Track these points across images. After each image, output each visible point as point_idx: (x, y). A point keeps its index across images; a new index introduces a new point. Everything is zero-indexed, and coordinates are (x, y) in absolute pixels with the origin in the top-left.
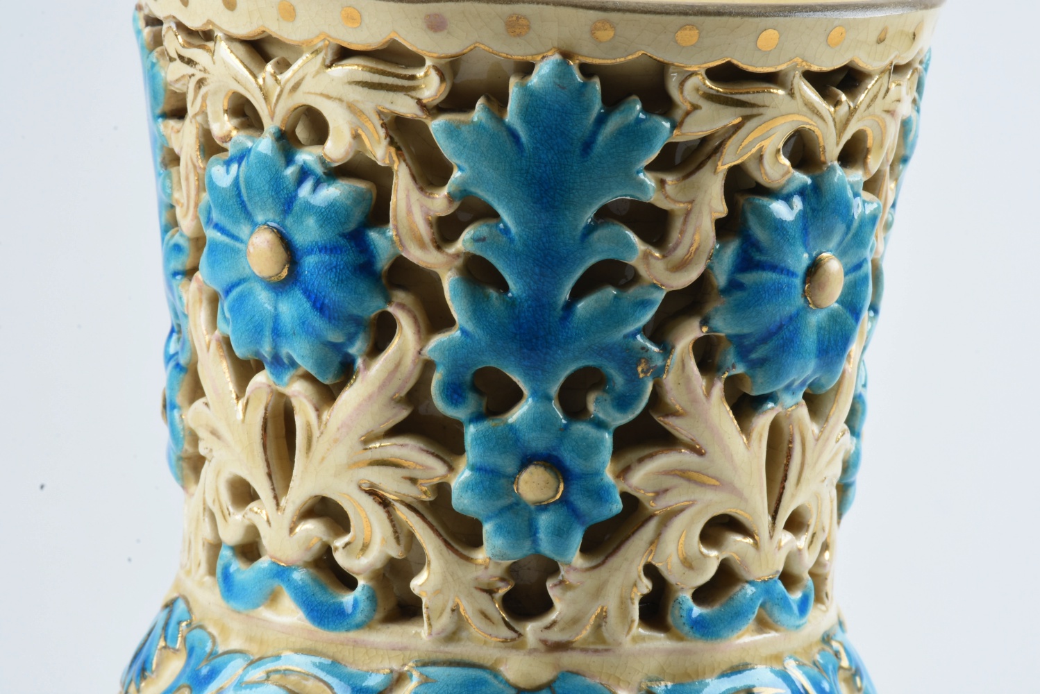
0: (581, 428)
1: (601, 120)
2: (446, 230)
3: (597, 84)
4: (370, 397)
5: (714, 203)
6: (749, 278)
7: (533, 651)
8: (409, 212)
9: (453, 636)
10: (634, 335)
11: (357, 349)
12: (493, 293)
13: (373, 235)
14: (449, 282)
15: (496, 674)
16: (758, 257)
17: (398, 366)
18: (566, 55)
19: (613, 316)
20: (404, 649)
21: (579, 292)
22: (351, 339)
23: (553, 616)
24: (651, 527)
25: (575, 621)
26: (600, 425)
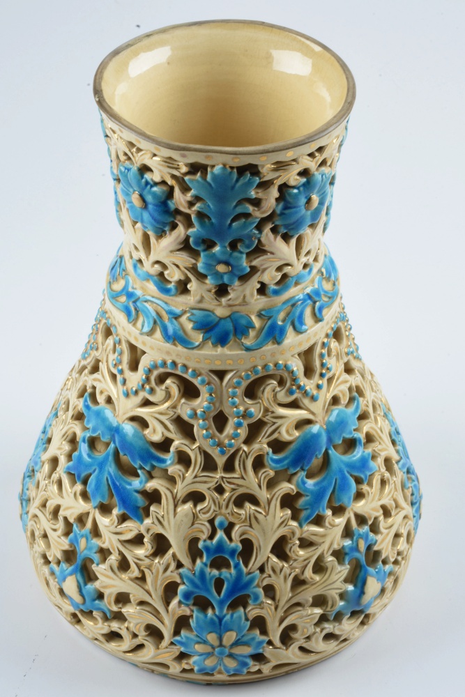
0: (236, 254)
1: (237, 180)
2: (191, 204)
3: (235, 170)
4: (171, 243)
5: (275, 193)
6: (287, 212)
7: (224, 307)
8: (179, 198)
9: (201, 301)
10: (251, 231)
11: (167, 229)
12: (206, 220)
13: (169, 202)
14: (193, 217)
15: (214, 313)
16: (289, 205)
17: (179, 236)
18: (225, 165)
19: (244, 226)
20: (186, 304)
21: (233, 220)
22: (165, 227)
23: (230, 297)
24: (259, 273)
25: (237, 298)
26: (241, 253)
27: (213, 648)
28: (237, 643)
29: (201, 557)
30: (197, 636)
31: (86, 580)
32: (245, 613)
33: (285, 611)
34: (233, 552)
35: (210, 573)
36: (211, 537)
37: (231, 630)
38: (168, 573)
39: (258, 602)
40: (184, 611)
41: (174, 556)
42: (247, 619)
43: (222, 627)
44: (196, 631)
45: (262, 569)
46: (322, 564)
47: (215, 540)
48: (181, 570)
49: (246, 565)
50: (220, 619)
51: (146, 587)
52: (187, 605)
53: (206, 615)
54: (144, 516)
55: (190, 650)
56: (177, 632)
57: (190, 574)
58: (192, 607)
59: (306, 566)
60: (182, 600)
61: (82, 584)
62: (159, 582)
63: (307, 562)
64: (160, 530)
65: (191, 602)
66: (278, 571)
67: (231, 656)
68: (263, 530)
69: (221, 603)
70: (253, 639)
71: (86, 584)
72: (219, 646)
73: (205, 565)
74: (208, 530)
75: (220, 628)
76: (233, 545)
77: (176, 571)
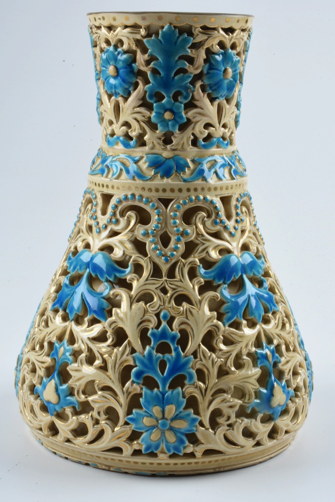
0: (177, 103)
1: (178, 37)
2: (148, 63)
3: (177, 30)
4: (134, 99)
5: (203, 55)
6: (211, 71)
7: (169, 151)
8: (140, 59)
9: (153, 148)
10: (187, 83)
11: (131, 89)
12: (158, 76)
13: (133, 65)
14: (149, 73)
15: (161, 156)
16: (213, 67)
17: (139, 92)
18: (171, 24)
19: (182, 80)
20: (143, 151)
21: (176, 74)
22: (130, 87)
23: (173, 144)
24: (193, 125)
25: (177, 144)
26: (181, 103)
27: (157, 421)
28: (176, 418)
29: (149, 344)
30: (146, 412)
31: (62, 381)
32: (183, 392)
33: (213, 395)
34: (173, 338)
35: (156, 356)
36: (157, 327)
37: (172, 404)
38: (125, 357)
39: (192, 382)
40: (135, 389)
41: (129, 343)
42: (184, 397)
43: (165, 402)
44: (145, 406)
45: (195, 354)
46: (241, 361)
47: (160, 330)
48: (134, 355)
49: (183, 351)
50: (163, 394)
51: (108, 374)
52: (138, 384)
53: (152, 392)
54: (107, 316)
55: (139, 426)
56: (129, 412)
57: (141, 356)
58: (142, 386)
59: (228, 357)
60: (135, 380)
61: (58, 385)
62: (117, 366)
63: (229, 354)
64: (121, 325)
65: (141, 381)
66: (208, 358)
67: (171, 429)
68: (196, 321)
69: (164, 381)
70: (189, 415)
71: (61, 385)
72: (161, 419)
73: (153, 348)
74: (155, 323)
75: (163, 403)
76: (173, 332)
77: (131, 355)
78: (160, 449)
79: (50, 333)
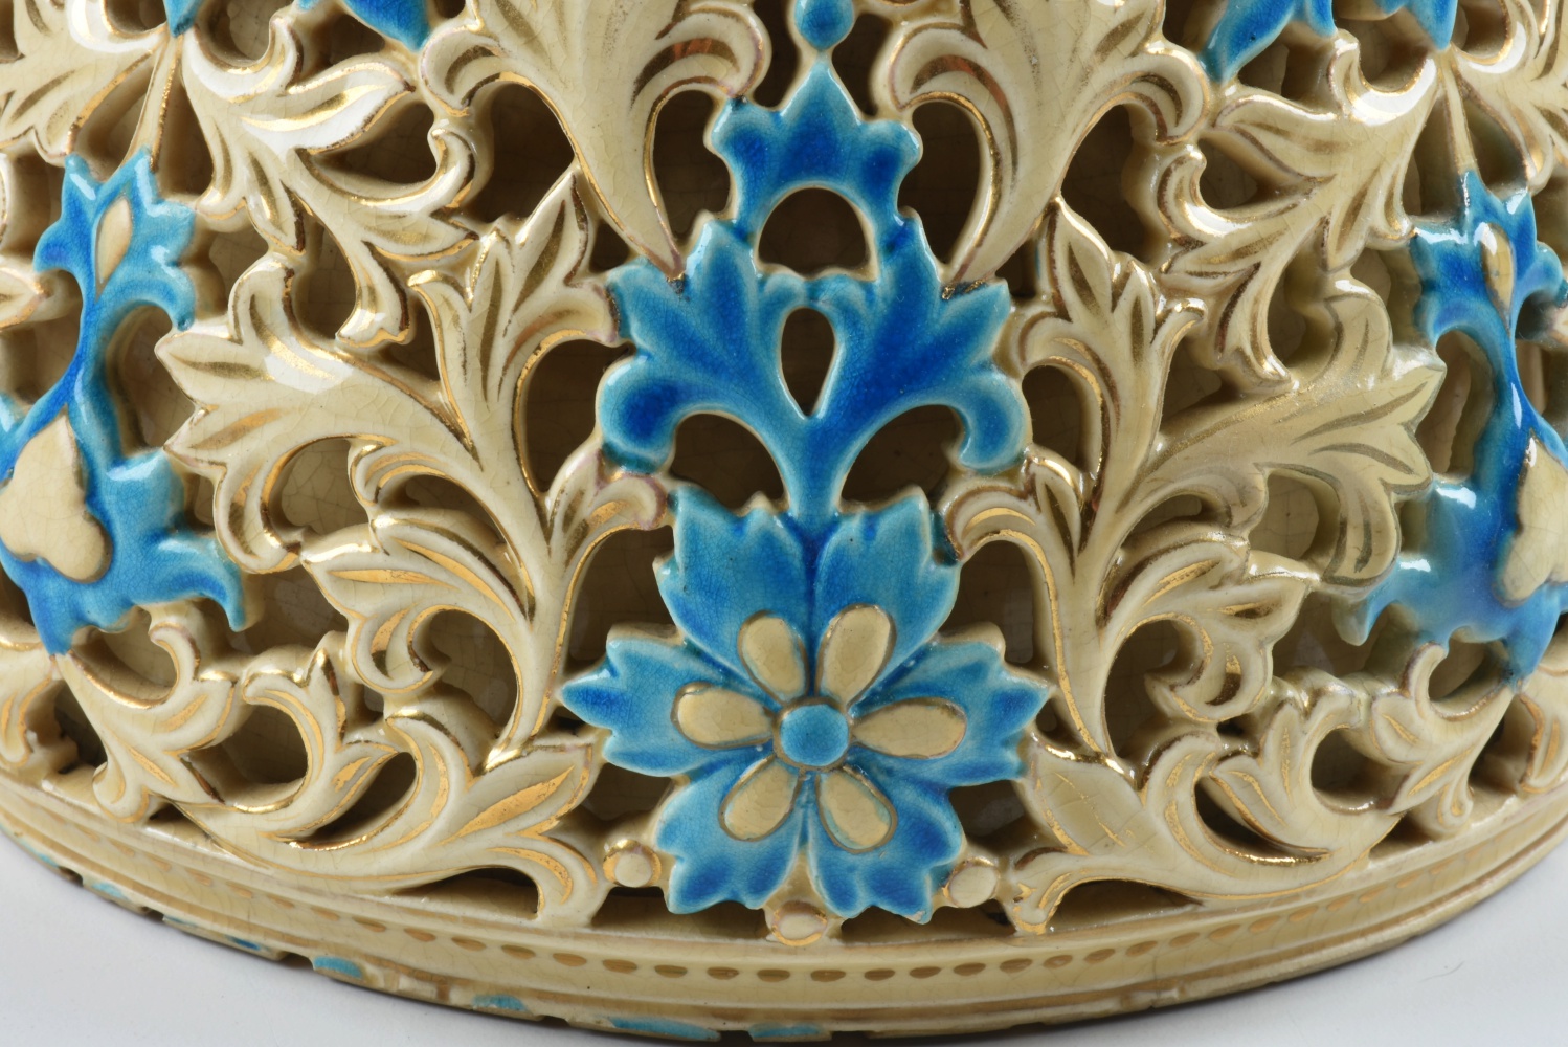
27: (773, 714)
28: (890, 692)
29: (718, 202)
30: (694, 652)
31: (123, 433)
32: (937, 519)
33: (1133, 540)
34: (879, 165)
35: (762, 283)
36: (771, 91)
37: (867, 602)
38: (552, 288)
39: (1003, 458)
40: (624, 503)
41: (582, 194)
42: (945, 556)
43: (819, 589)
44: (687, 617)
45: (1020, 273)
46: (1316, 311)
47: (788, 106)
48: (614, 275)
49: (944, 251)
50: (811, 540)
51: (440, 396)
52: (644, 468)
53: (739, 524)
54: (431, 9)
55: (650, 742)
56: (583, 652)
57: (661, 288)
58: (668, 485)
59: (1239, 289)
60: (621, 443)
61: (101, 457)
62: (501, 348)
63: (1243, 264)
64: (521, 70)
65: (662, 452)
66: (1103, 295)
67: (861, 762)
68: (1031, 51)
69: (818, 450)
70: (975, 671)
71: (118, 458)
72: (798, 701)
73: (741, 234)
74: (756, 66)
75: (810, 594)
76: (879, 126)
77: (590, 281)
78: (783, 885)
79: (31, 100)
